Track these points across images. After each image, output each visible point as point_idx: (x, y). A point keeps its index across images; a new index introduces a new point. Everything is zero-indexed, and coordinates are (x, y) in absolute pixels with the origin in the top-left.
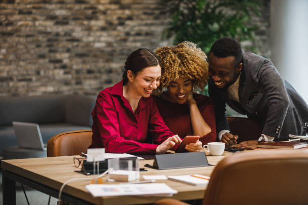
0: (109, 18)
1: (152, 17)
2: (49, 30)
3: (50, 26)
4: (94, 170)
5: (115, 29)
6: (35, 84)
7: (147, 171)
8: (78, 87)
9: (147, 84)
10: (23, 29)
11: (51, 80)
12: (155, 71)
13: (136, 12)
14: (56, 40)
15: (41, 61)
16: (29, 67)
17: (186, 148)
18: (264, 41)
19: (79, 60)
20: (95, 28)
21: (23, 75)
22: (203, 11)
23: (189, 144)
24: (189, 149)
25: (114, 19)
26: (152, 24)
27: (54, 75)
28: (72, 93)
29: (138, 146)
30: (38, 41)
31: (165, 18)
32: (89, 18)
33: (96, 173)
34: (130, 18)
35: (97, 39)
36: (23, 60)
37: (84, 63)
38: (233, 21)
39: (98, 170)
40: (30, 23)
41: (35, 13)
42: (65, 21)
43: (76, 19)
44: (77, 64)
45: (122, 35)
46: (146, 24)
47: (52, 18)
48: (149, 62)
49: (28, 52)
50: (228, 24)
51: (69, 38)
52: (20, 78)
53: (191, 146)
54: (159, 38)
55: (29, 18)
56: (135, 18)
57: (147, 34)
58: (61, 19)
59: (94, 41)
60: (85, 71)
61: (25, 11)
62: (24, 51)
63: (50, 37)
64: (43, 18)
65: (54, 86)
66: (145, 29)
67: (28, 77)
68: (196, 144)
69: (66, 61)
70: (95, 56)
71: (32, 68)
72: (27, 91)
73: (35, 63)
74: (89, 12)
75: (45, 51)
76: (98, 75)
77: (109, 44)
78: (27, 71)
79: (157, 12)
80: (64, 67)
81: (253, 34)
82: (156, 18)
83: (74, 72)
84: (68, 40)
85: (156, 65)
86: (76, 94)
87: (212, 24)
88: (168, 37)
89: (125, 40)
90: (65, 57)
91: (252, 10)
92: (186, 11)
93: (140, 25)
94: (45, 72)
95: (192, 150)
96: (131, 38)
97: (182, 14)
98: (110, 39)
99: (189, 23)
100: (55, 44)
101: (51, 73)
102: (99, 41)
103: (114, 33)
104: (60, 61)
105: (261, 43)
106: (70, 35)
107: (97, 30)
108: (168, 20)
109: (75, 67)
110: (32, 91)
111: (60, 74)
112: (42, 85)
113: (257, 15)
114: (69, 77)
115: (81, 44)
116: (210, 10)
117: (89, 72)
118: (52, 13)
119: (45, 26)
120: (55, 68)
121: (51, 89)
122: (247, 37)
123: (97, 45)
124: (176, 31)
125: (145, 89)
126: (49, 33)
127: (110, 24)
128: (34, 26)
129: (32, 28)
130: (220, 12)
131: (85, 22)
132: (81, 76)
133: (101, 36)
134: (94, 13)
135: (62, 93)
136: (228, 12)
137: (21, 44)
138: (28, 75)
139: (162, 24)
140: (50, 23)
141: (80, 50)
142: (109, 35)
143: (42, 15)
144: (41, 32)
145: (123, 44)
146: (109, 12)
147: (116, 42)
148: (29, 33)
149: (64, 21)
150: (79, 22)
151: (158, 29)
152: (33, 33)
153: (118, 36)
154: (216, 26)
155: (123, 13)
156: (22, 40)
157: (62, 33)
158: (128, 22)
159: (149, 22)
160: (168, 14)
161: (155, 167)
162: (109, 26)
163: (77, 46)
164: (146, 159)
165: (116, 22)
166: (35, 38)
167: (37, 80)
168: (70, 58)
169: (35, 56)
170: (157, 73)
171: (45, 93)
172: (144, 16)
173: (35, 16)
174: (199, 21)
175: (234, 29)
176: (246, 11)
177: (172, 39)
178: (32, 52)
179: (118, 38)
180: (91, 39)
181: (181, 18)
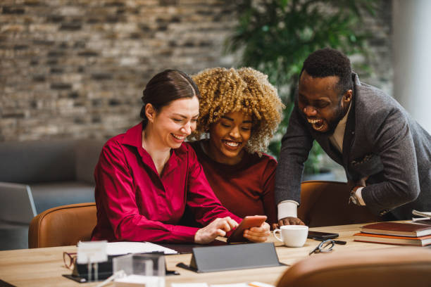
0: (143, 20)
1: (209, 18)
2: (51, 38)
3: (53, 33)
4: (90, 275)
5: (152, 37)
6: (28, 121)
7: (179, 274)
8: (96, 126)
9: (175, 126)
10: (11, 36)
11: (53, 115)
12: (190, 106)
13: (186, 11)
14: (62, 54)
15: (39, 86)
16: (20, 95)
17: (246, 235)
18: (383, 55)
19: (97, 85)
20: (121, 36)
21: (10, 108)
22: (287, 9)
23: (249, 229)
24: (249, 236)
25: (152, 22)
26: (210, 30)
27: (58, 109)
28: (86, 135)
29: (167, 231)
30: (33, 55)
31: (230, 20)
32: (113, 20)
33: (93, 279)
34: (176, 20)
35: (124, 52)
36: (11, 85)
37: (105, 89)
38: (335, 25)
39: (96, 274)
40: (22, 28)
41: (29, 13)
42: (76, 25)
43: (92, 21)
44: (94, 90)
45: (164, 46)
46: (202, 30)
47: (56, 19)
48: (180, 91)
49: (18, 72)
50: (326, 28)
51: (82, 50)
52: (5, 112)
53: (254, 231)
54: (220, 50)
55: (20, 19)
56: (184, 19)
57: (203, 44)
58: (68, 21)
59: (120, 56)
60: (106, 102)
61: (12, 9)
62: (12, 70)
63: (52, 49)
64: (41, 19)
65: (58, 125)
66: (199, 36)
67: (18, 112)
68: (260, 229)
69: (77, 87)
70: (122, 78)
71: (24, 97)
72: (17, 133)
73: (29, 90)
74: (113, 10)
75: (44, 70)
76: (126, 108)
77: (144, 60)
78: (16, 101)
79: (217, 10)
80: (74, 96)
81: (365, 44)
82: (217, 19)
83: (89, 104)
84: (81, 55)
85: (190, 97)
86: (92, 137)
87: (302, 29)
88: (234, 49)
89: (168, 54)
90: (76, 81)
91: (364, 7)
92: (262, 9)
93: (192, 31)
94: (44, 103)
95: (255, 238)
96: (177, 51)
97: (256, 14)
98: (145, 53)
99: (265, 28)
100: (60, 59)
101: (53, 104)
102: (128, 56)
103: (152, 43)
104: (67, 87)
105: (378, 59)
106: (83, 46)
107: (125, 39)
108: (235, 23)
109: (91, 96)
110: (25, 133)
111: (67, 106)
112: (40, 124)
113: (372, 15)
114: (82, 110)
115: (100, 60)
116: (299, 8)
117: (113, 103)
118: (55, 13)
119: (45, 33)
120: (60, 97)
121: (53, 129)
122: (356, 48)
123: (126, 62)
124: (247, 40)
125: (172, 134)
126: (51, 43)
127: (145, 29)
128: (27, 31)
129: (24, 36)
130: (315, 11)
131: (107, 27)
132: (101, 109)
133: (130, 48)
134: (120, 12)
135: (70, 135)
136: (327, 10)
137: (7, 60)
138: (18, 107)
139: (226, 29)
140: (52, 28)
141: (98, 70)
142: (143, 46)
143: (39, 15)
144: (37, 42)
145: (165, 59)
146: (143, 11)
147: (155, 56)
148: (20, 43)
149: (74, 25)
150: (97, 26)
151: (220, 37)
152: (25, 43)
153: (157, 47)
154: (308, 33)
155: (166, 13)
156: (9, 54)
157: (71, 44)
158: (173, 26)
159: (206, 25)
160: (235, 13)
161: (193, 268)
162: (144, 32)
163: (94, 63)
164: (180, 252)
165: (154, 25)
166: (29, 51)
167: (33, 116)
168: (84, 81)
169: (29, 78)
170: (192, 110)
171: (44, 136)
172: (198, 17)
173: (28, 17)
174: (282, 25)
175: (336, 37)
176: (355, 10)
177: (240, 53)
178: (25, 72)
179: (158, 51)
180: (115, 52)
181: (254, 19)
